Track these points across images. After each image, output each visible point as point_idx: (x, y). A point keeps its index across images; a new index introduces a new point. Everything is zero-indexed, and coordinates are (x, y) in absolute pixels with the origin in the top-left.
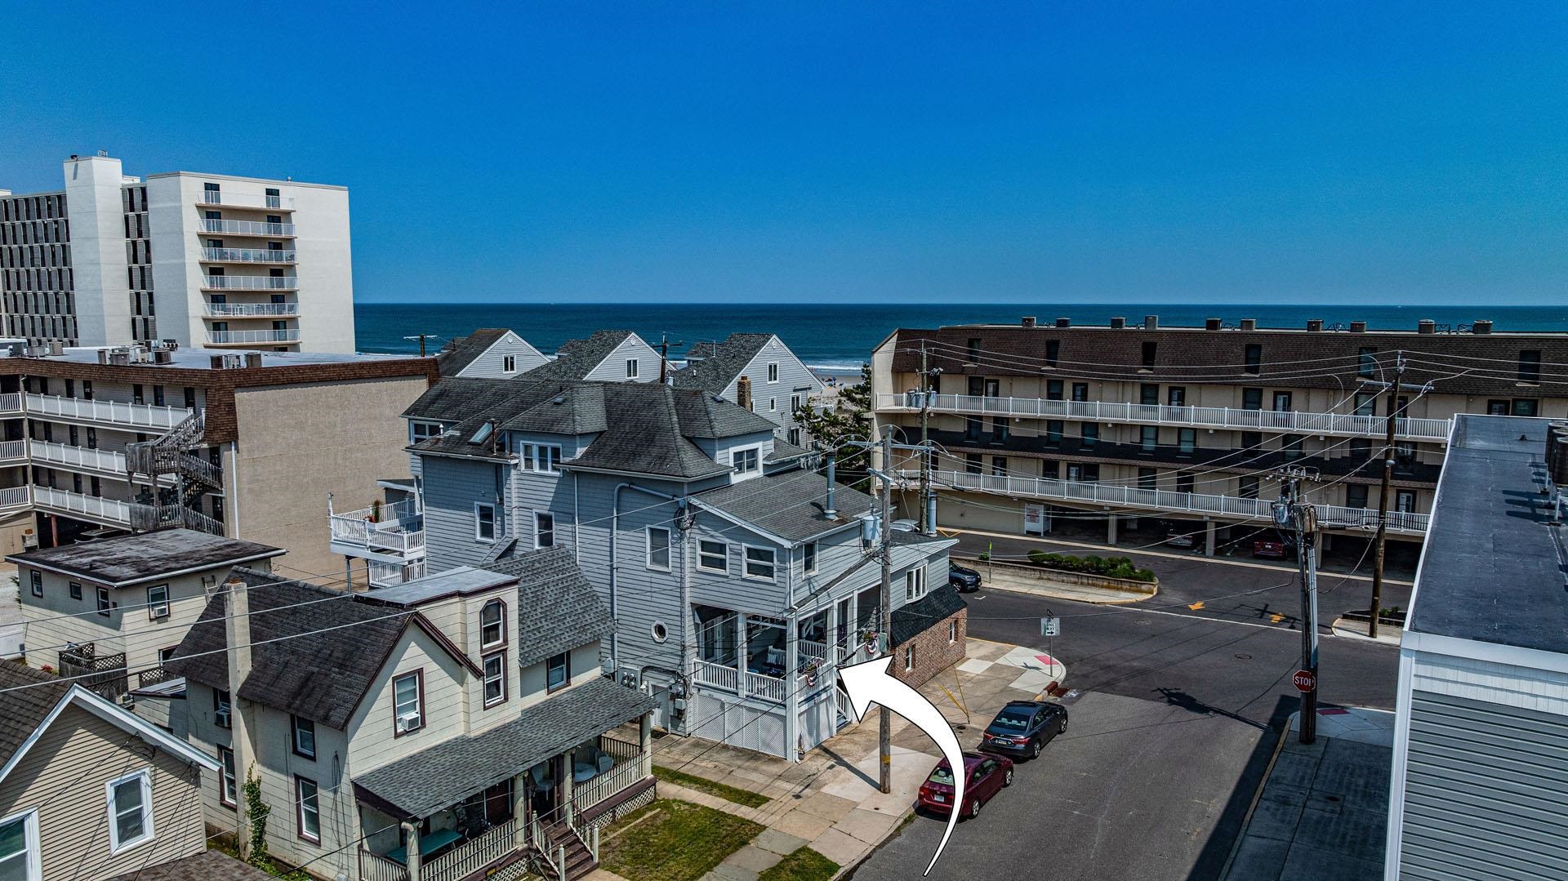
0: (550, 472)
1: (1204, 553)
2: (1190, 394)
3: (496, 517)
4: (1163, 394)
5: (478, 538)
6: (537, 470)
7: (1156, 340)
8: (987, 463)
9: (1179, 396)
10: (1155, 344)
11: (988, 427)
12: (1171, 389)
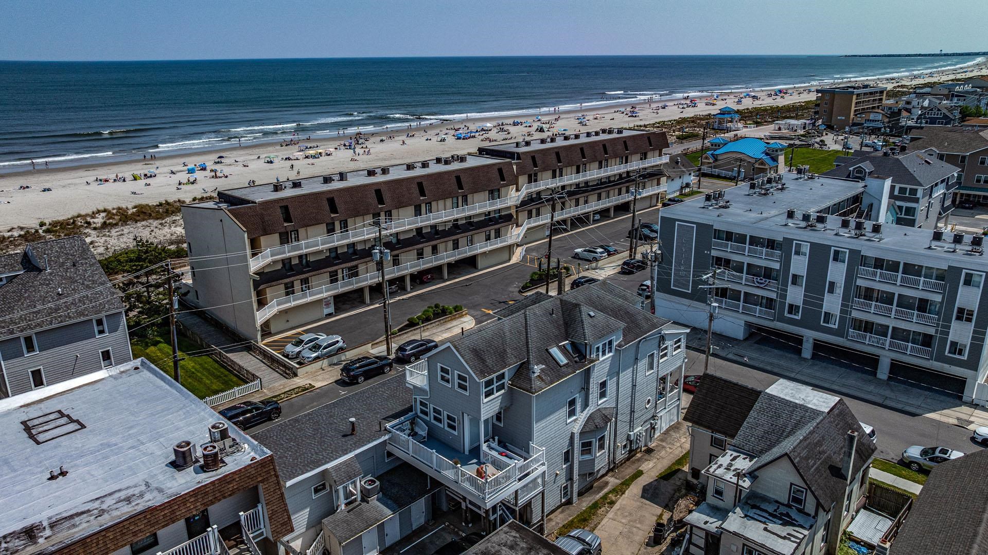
0: (607, 356)
3: (579, 400)
4: (382, 215)
5: (568, 422)
6: (601, 358)
8: (297, 285)
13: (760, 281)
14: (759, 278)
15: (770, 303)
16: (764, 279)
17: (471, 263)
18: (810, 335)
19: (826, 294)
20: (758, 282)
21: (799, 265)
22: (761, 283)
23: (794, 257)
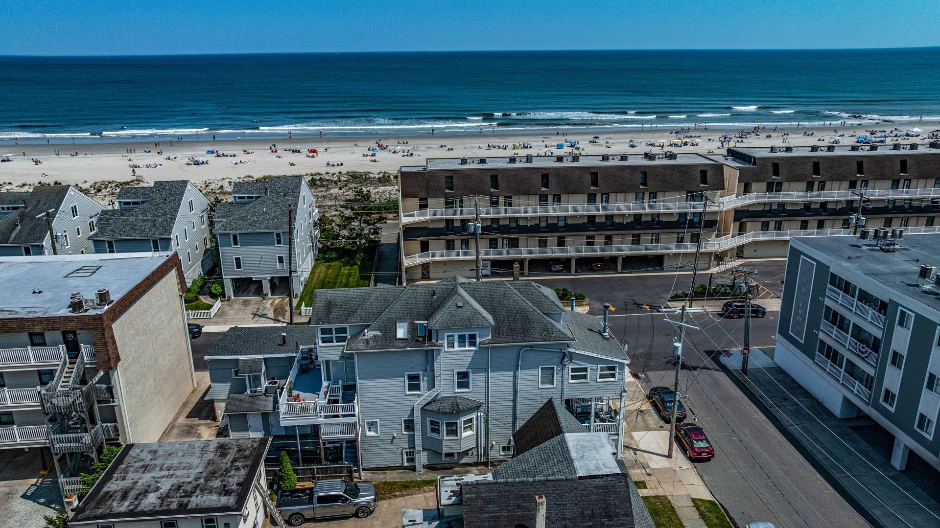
0: (467, 348)
1: (570, 272)
2: (563, 197)
3: (423, 378)
4: (550, 198)
5: (408, 393)
6: (457, 348)
7: (548, 173)
8: (458, 243)
9: (557, 199)
10: (548, 175)
11: (457, 224)
12: (554, 196)
13: (861, 349)
14: (861, 345)
15: (868, 381)
16: (866, 348)
17: (658, 261)
18: (904, 440)
19: (924, 389)
20: (860, 351)
21: (901, 339)
22: (862, 353)
23: (897, 328)
